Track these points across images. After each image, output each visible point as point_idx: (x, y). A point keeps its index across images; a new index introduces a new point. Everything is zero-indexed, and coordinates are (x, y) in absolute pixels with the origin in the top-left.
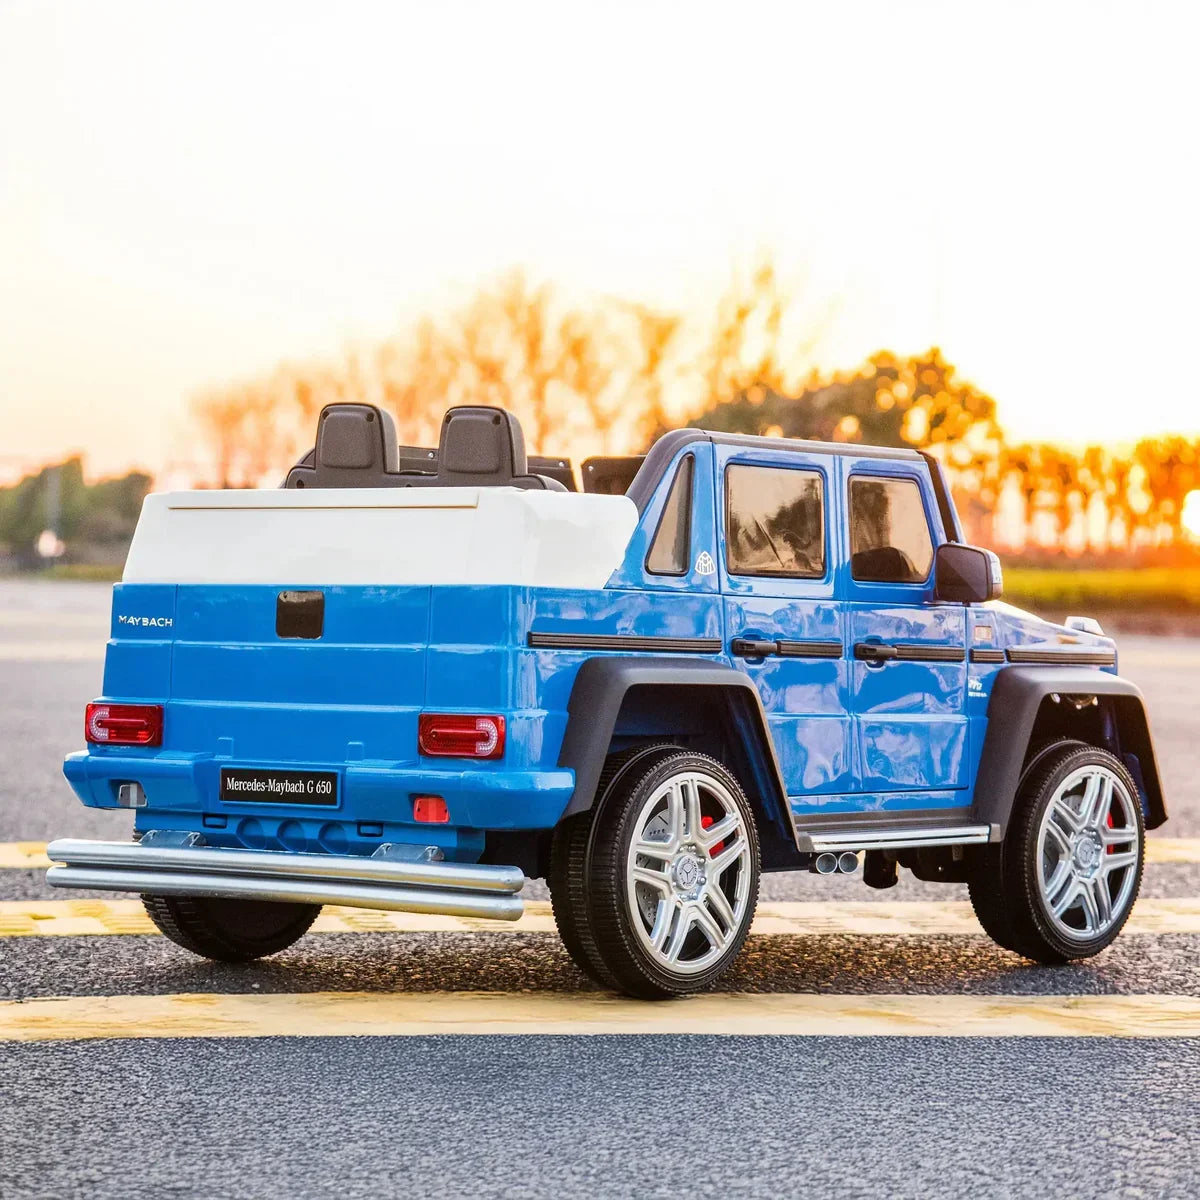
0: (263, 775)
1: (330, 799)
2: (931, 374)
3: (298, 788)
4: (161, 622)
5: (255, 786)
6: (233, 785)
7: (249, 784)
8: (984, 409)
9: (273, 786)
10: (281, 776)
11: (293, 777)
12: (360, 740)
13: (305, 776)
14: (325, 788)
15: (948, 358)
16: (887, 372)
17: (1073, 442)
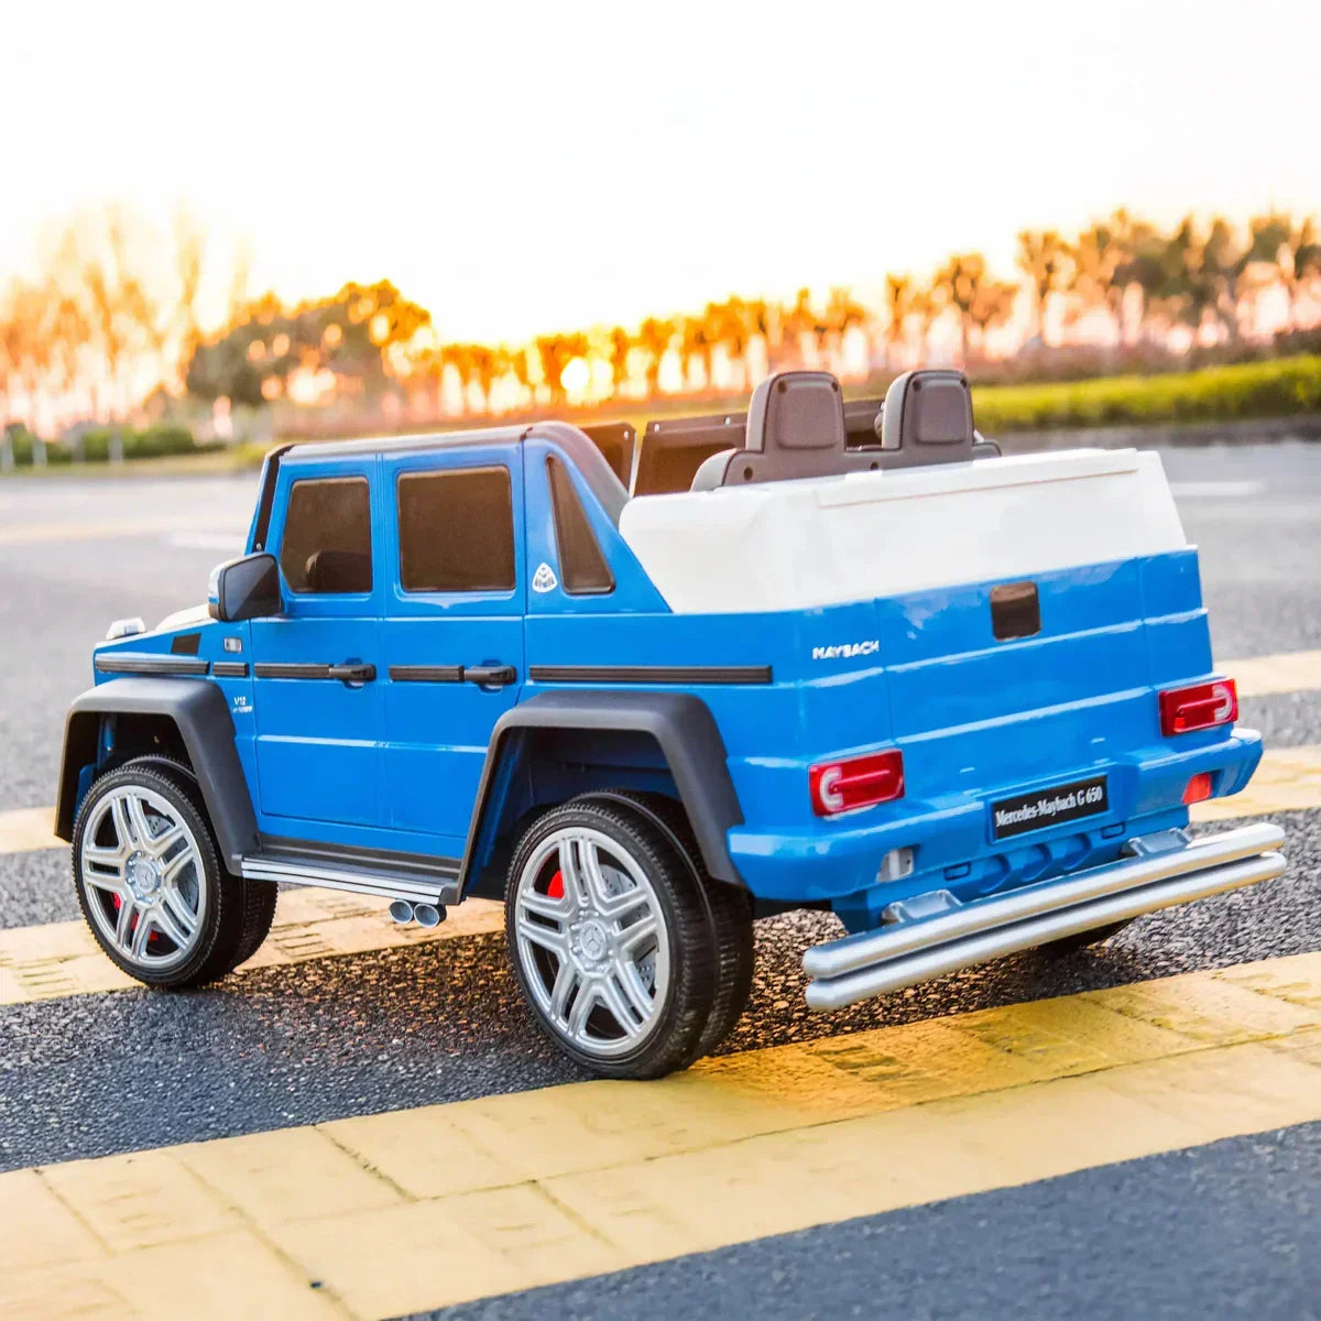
0: (1032, 800)
1: (1101, 806)
2: (385, 296)
3: (1069, 803)
4: (867, 648)
5: (1027, 813)
6: (1003, 819)
7: (1019, 813)
8: (424, 317)
9: (1045, 808)
10: (1049, 795)
11: (1063, 793)
12: (1102, 737)
13: (1073, 789)
14: (1095, 795)
15: (396, 284)
16: (354, 294)
17: (488, 341)
